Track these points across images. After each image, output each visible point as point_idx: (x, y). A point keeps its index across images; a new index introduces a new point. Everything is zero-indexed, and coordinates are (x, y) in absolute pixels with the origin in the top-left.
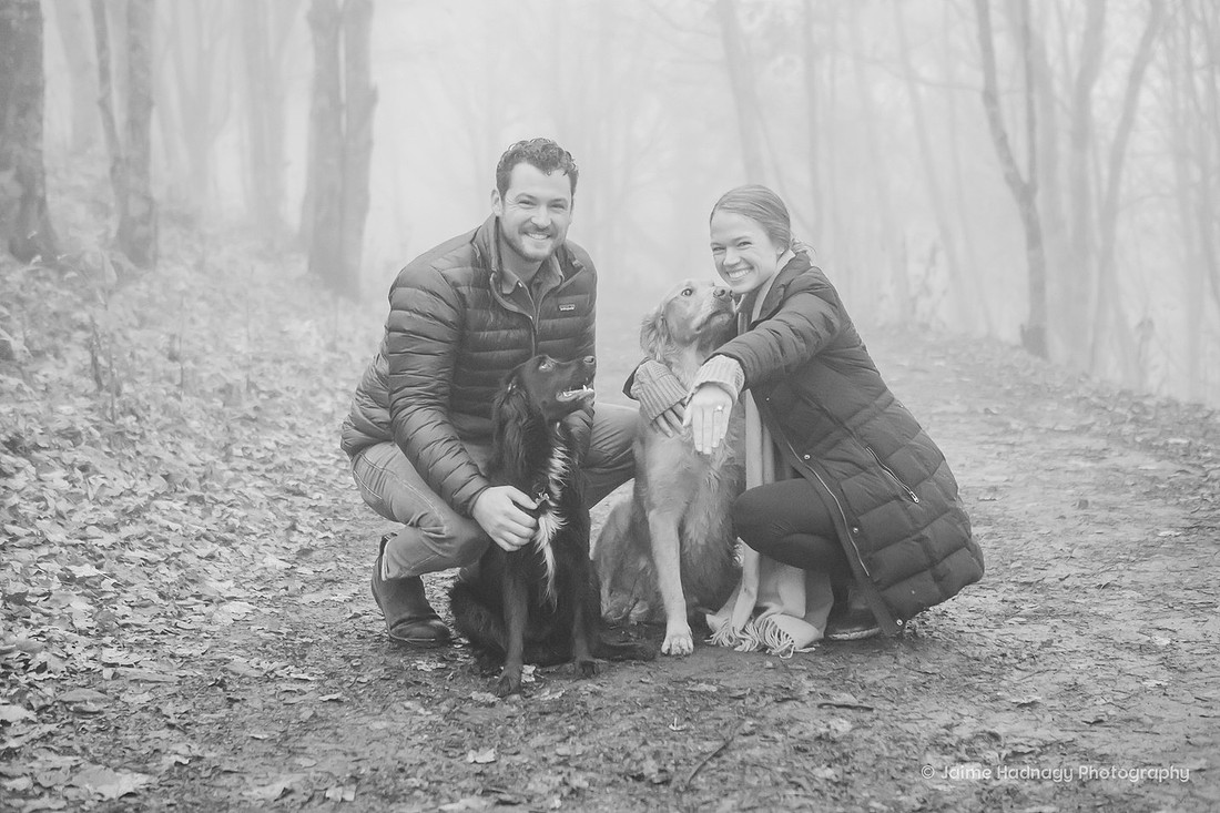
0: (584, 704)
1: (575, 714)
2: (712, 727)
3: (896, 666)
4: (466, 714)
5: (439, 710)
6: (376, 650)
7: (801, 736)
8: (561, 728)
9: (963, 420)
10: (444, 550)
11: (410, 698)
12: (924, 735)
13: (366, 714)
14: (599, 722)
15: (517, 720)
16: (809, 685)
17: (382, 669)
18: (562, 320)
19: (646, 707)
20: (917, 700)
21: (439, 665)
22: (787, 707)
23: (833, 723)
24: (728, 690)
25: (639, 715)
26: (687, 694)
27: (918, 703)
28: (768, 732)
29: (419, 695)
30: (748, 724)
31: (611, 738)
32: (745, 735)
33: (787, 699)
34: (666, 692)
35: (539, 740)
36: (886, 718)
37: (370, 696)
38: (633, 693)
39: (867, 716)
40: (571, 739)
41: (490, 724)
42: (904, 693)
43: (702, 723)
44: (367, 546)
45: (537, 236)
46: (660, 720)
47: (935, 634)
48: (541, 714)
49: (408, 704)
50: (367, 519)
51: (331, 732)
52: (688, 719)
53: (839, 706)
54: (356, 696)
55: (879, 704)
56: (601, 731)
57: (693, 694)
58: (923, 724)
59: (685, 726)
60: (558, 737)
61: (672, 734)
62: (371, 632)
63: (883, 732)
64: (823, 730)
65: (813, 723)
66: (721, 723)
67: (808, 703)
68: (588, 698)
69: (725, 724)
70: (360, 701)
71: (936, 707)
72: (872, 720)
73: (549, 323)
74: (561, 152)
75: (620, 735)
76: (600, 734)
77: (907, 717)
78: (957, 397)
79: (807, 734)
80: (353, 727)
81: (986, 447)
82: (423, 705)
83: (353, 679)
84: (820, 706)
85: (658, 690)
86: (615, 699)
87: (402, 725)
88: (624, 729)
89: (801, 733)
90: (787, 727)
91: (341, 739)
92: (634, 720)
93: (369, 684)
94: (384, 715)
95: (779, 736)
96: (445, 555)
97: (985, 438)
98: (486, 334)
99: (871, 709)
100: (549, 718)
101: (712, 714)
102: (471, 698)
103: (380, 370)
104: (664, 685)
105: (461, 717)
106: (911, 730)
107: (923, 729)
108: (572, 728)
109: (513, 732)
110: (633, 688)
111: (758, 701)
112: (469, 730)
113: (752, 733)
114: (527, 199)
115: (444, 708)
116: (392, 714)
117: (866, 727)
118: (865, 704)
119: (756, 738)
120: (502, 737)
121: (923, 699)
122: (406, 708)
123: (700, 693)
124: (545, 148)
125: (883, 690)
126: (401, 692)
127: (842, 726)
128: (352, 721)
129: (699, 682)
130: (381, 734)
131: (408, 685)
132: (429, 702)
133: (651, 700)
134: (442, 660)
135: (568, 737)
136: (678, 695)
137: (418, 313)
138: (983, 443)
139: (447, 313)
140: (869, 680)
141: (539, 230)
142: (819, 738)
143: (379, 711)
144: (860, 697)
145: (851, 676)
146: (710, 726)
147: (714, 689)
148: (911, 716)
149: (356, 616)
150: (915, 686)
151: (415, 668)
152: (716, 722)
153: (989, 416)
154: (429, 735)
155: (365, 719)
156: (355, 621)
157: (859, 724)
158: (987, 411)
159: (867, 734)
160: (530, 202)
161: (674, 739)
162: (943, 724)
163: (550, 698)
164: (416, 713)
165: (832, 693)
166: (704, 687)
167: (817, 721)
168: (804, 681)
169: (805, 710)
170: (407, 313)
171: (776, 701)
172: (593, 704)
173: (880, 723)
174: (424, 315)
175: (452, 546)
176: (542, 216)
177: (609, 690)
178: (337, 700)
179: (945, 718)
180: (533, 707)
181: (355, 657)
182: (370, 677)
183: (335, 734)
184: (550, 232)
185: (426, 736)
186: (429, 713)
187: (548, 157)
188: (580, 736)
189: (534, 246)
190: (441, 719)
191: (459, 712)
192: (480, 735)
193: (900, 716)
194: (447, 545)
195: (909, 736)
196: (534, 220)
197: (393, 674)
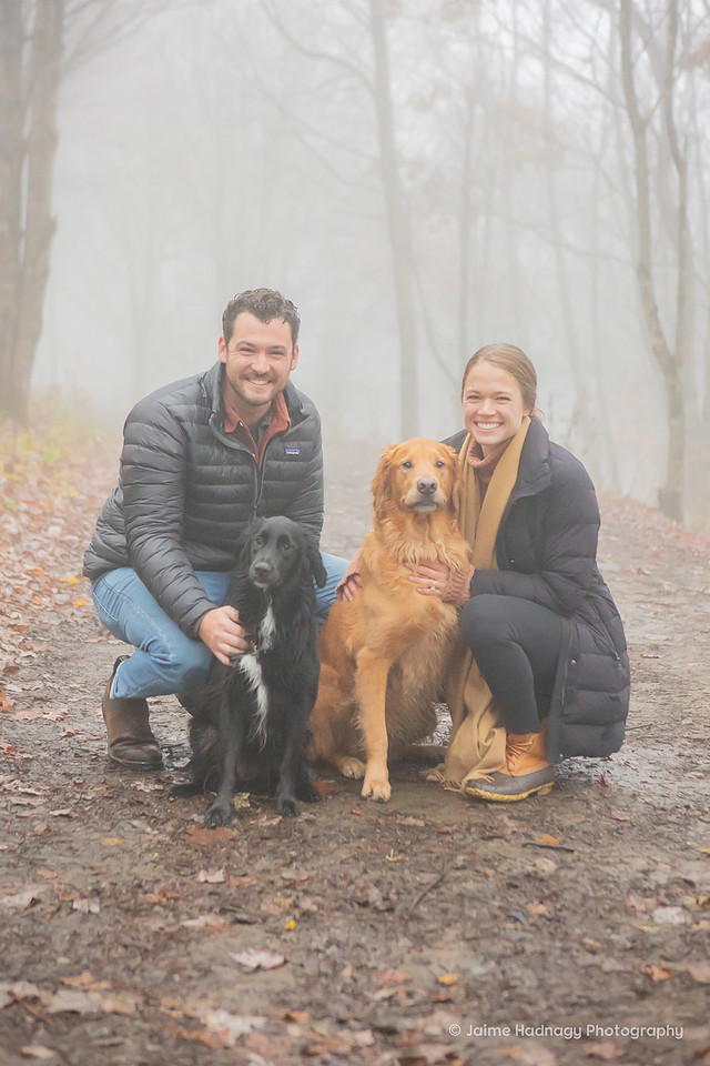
0: (301, 831)
1: (294, 840)
2: (425, 860)
3: (589, 812)
4: (191, 835)
5: (165, 829)
6: (94, 769)
7: (510, 873)
8: (283, 852)
9: (618, 579)
10: (171, 675)
11: (135, 817)
12: (624, 878)
13: (96, 831)
14: (319, 848)
15: (240, 844)
16: (512, 825)
17: (103, 788)
18: (287, 463)
19: (360, 837)
20: (612, 845)
21: (157, 786)
22: (493, 844)
23: (538, 861)
24: (434, 825)
25: (355, 845)
26: (397, 828)
27: (614, 848)
28: (479, 867)
29: (143, 814)
30: (460, 860)
31: (332, 865)
32: (458, 869)
33: (493, 837)
34: (377, 824)
35: (263, 863)
36: (587, 860)
37: (96, 813)
38: (345, 823)
39: (569, 858)
40: (294, 865)
41: (215, 846)
42: (600, 838)
43: (416, 855)
44: (70, 667)
45: (257, 382)
46: (375, 850)
47: (621, 783)
48: (262, 838)
49: (135, 823)
50: (66, 641)
51: (65, 846)
52: (401, 851)
53: (542, 847)
54: (84, 812)
55: (578, 847)
56: (322, 859)
57: (402, 827)
58: (622, 867)
59: (400, 857)
60: (281, 861)
61: (390, 865)
62: (87, 751)
63: (586, 874)
64: (529, 869)
65: (520, 863)
66: (434, 856)
67: (513, 842)
68: (304, 826)
69: (438, 858)
70: (89, 817)
71: (631, 852)
72: (574, 861)
73: (275, 464)
74: (280, 302)
75: (341, 862)
76: (322, 860)
77: (605, 860)
78: (609, 556)
79: (515, 872)
80: (87, 842)
81: (643, 606)
82: (149, 824)
83: (78, 796)
84: (524, 846)
85: (369, 821)
86: (330, 828)
87: (132, 843)
88: (344, 857)
89: (509, 870)
90: (496, 863)
91: (77, 853)
92: (350, 849)
93: (93, 801)
94: (113, 831)
95: (490, 872)
96: (170, 680)
97: (640, 597)
98: (209, 468)
99: (572, 851)
100: (270, 843)
101: (423, 847)
102: (193, 820)
103: (118, 500)
104: (374, 817)
105: (186, 837)
106: (611, 873)
107: (622, 872)
108: (293, 853)
109: (238, 855)
110: (345, 819)
111: (465, 837)
112: (196, 850)
113: (464, 868)
114: (246, 346)
115: (169, 828)
116: (121, 832)
117: (571, 868)
118: (566, 846)
119: (469, 873)
120: (228, 858)
121: (619, 844)
122: (134, 827)
123: (409, 827)
124: (265, 298)
125: (580, 834)
126: (126, 811)
127: (547, 865)
128: (84, 837)
129: (406, 816)
130: (114, 850)
131: (131, 805)
132: (155, 822)
133: (365, 831)
134: (159, 782)
135: (291, 862)
136: (388, 827)
137: (145, 446)
138: (639, 602)
139: (173, 447)
140: (567, 823)
141: (259, 376)
142: (528, 876)
143: (108, 828)
144: (560, 838)
145: (549, 818)
146: (423, 859)
147: (421, 823)
148: (611, 860)
149: (70, 735)
150: (610, 832)
151: (135, 788)
152: (429, 855)
153: (642, 576)
154: (160, 854)
155: (96, 835)
156: (69, 739)
157: (563, 865)
158: (639, 571)
159: (572, 874)
160: (250, 349)
161: (391, 869)
162: (640, 868)
163: (268, 824)
164: (144, 832)
165: (534, 833)
166: (411, 821)
167: (523, 860)
168: (506, 820)
169: (511, 849)
170: (136, 446)
171: (483, 839)
172: (310, 832)
173: (581, 865)
174: (151, 448)
175: (177, 672)
176: (261, 363)
177: (322, 819)
178: (67, 816)
179: (640, 863)
180: (252, 832)
181: (76, 775)
182: (94, 795)
183: (71, 848)
184: (271, 377)
185: (156, 854)
186: (156, 832)
187: (268, 306)
188: (303, 862)
189: (256, 391)
190: (168, 838)
191: (185, 832)
192: (209, 858)
193: (599, 859)
194: (172, 670)
195: (610, 879)
196: (254, 367)
197: (114, 794)
